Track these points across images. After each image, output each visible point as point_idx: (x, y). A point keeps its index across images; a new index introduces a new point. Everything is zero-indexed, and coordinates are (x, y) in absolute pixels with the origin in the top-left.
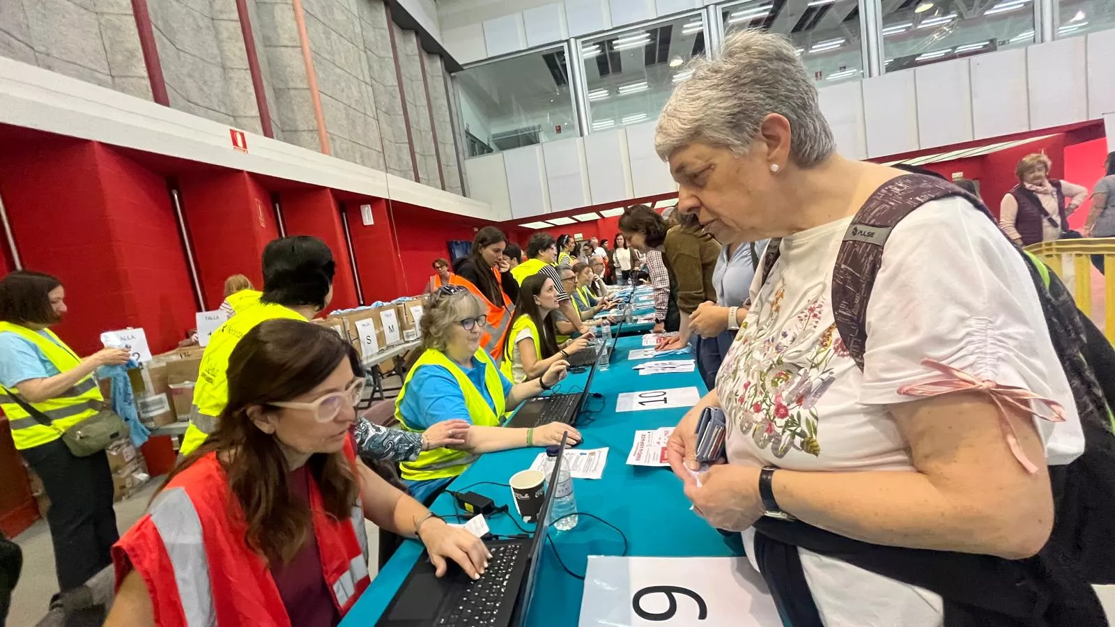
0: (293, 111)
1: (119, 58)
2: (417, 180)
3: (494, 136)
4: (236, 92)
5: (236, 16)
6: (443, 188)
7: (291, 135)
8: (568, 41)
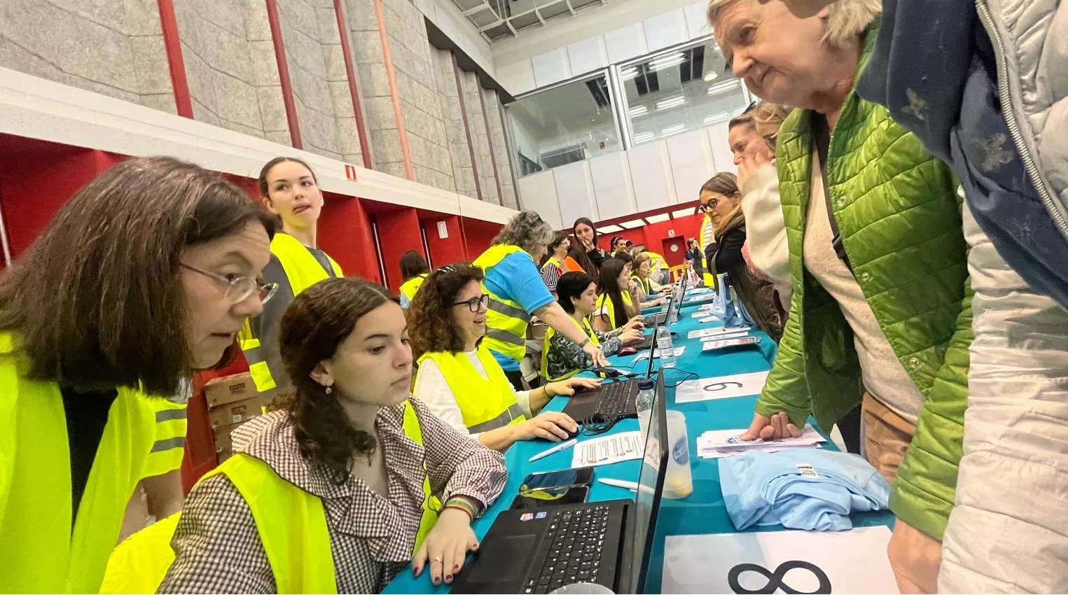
0: (384, 147)
1: (270, 118)
2: (480, 198)
3: (543, 156)
4: (344, 136)
5: (345, 77)
6: (502, 205)
7: (384, 166)
8: (608, 68)
